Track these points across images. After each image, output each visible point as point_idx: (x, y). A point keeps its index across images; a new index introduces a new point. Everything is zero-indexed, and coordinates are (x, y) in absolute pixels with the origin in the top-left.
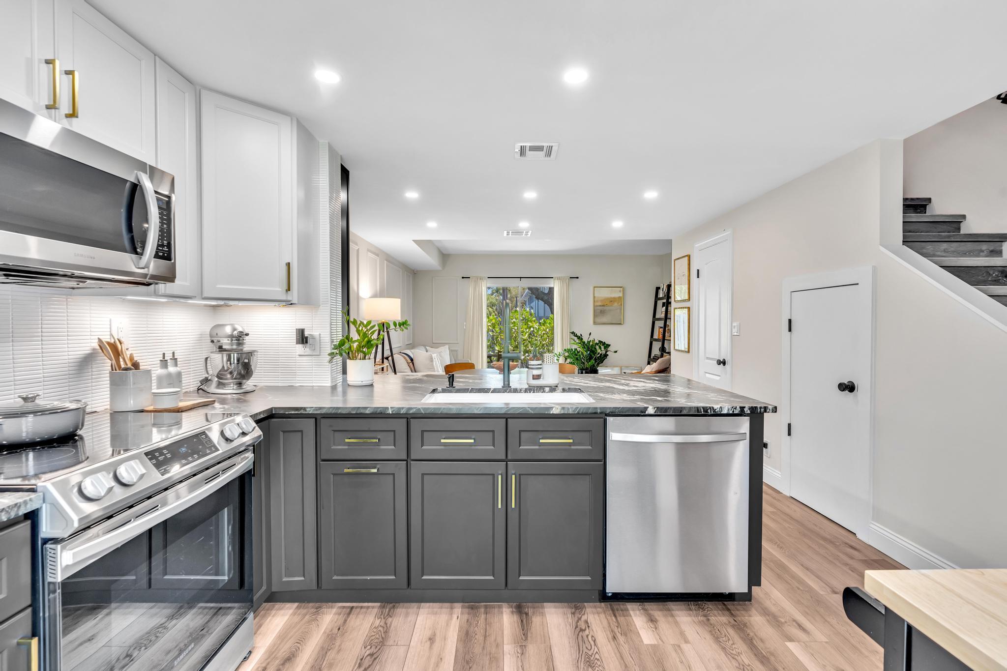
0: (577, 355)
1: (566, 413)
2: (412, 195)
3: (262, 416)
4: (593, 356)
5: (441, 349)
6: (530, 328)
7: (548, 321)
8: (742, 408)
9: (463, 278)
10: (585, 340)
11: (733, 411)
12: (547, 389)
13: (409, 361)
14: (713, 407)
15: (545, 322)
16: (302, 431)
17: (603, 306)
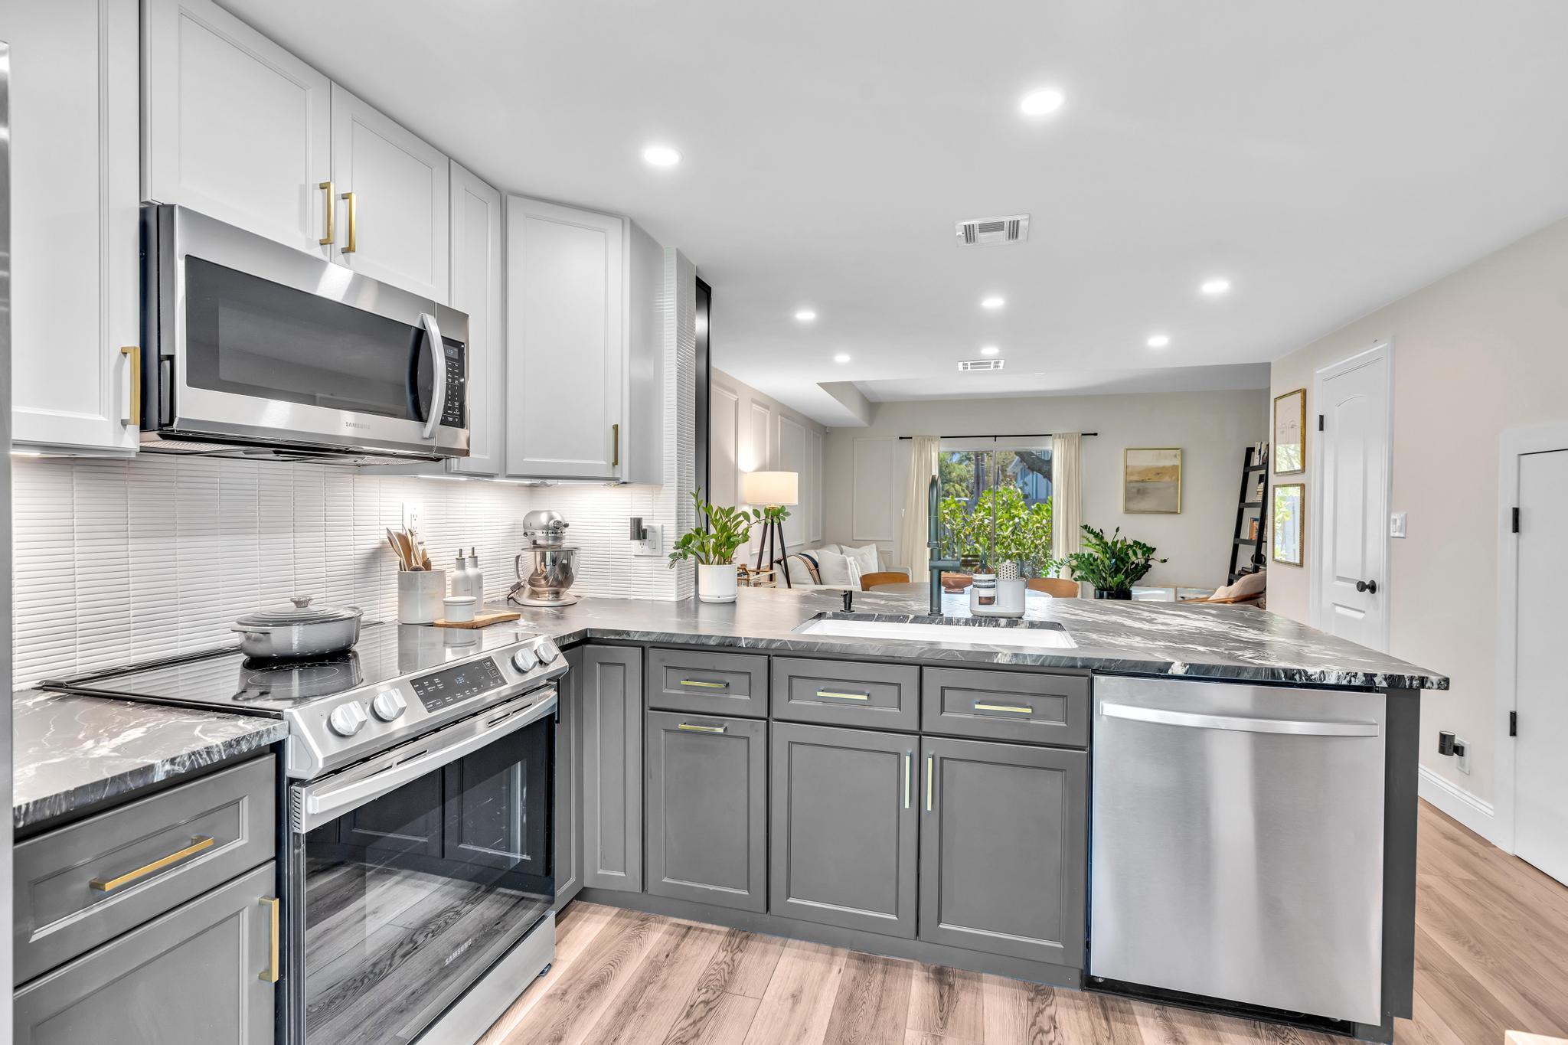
0: (1092, 565)
1: (1021, 663)
2: (806, 316)
3: (572, 640)
4: (1122, 566)
5: (865, 549)
6: (1014, 517)
7: (1045, 507)
8: (1370, 677)
9: (901, 438)
10: (1109, 539)
11: (1350, 681)
12: (1003, 622)
13: (812, 567)
14: (1305, 671)
15: (1040, 509)
16: (624, 665)
17: (1143, 481)
